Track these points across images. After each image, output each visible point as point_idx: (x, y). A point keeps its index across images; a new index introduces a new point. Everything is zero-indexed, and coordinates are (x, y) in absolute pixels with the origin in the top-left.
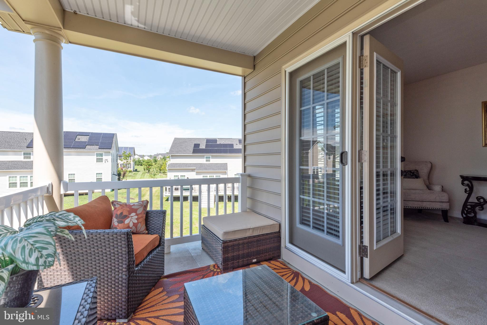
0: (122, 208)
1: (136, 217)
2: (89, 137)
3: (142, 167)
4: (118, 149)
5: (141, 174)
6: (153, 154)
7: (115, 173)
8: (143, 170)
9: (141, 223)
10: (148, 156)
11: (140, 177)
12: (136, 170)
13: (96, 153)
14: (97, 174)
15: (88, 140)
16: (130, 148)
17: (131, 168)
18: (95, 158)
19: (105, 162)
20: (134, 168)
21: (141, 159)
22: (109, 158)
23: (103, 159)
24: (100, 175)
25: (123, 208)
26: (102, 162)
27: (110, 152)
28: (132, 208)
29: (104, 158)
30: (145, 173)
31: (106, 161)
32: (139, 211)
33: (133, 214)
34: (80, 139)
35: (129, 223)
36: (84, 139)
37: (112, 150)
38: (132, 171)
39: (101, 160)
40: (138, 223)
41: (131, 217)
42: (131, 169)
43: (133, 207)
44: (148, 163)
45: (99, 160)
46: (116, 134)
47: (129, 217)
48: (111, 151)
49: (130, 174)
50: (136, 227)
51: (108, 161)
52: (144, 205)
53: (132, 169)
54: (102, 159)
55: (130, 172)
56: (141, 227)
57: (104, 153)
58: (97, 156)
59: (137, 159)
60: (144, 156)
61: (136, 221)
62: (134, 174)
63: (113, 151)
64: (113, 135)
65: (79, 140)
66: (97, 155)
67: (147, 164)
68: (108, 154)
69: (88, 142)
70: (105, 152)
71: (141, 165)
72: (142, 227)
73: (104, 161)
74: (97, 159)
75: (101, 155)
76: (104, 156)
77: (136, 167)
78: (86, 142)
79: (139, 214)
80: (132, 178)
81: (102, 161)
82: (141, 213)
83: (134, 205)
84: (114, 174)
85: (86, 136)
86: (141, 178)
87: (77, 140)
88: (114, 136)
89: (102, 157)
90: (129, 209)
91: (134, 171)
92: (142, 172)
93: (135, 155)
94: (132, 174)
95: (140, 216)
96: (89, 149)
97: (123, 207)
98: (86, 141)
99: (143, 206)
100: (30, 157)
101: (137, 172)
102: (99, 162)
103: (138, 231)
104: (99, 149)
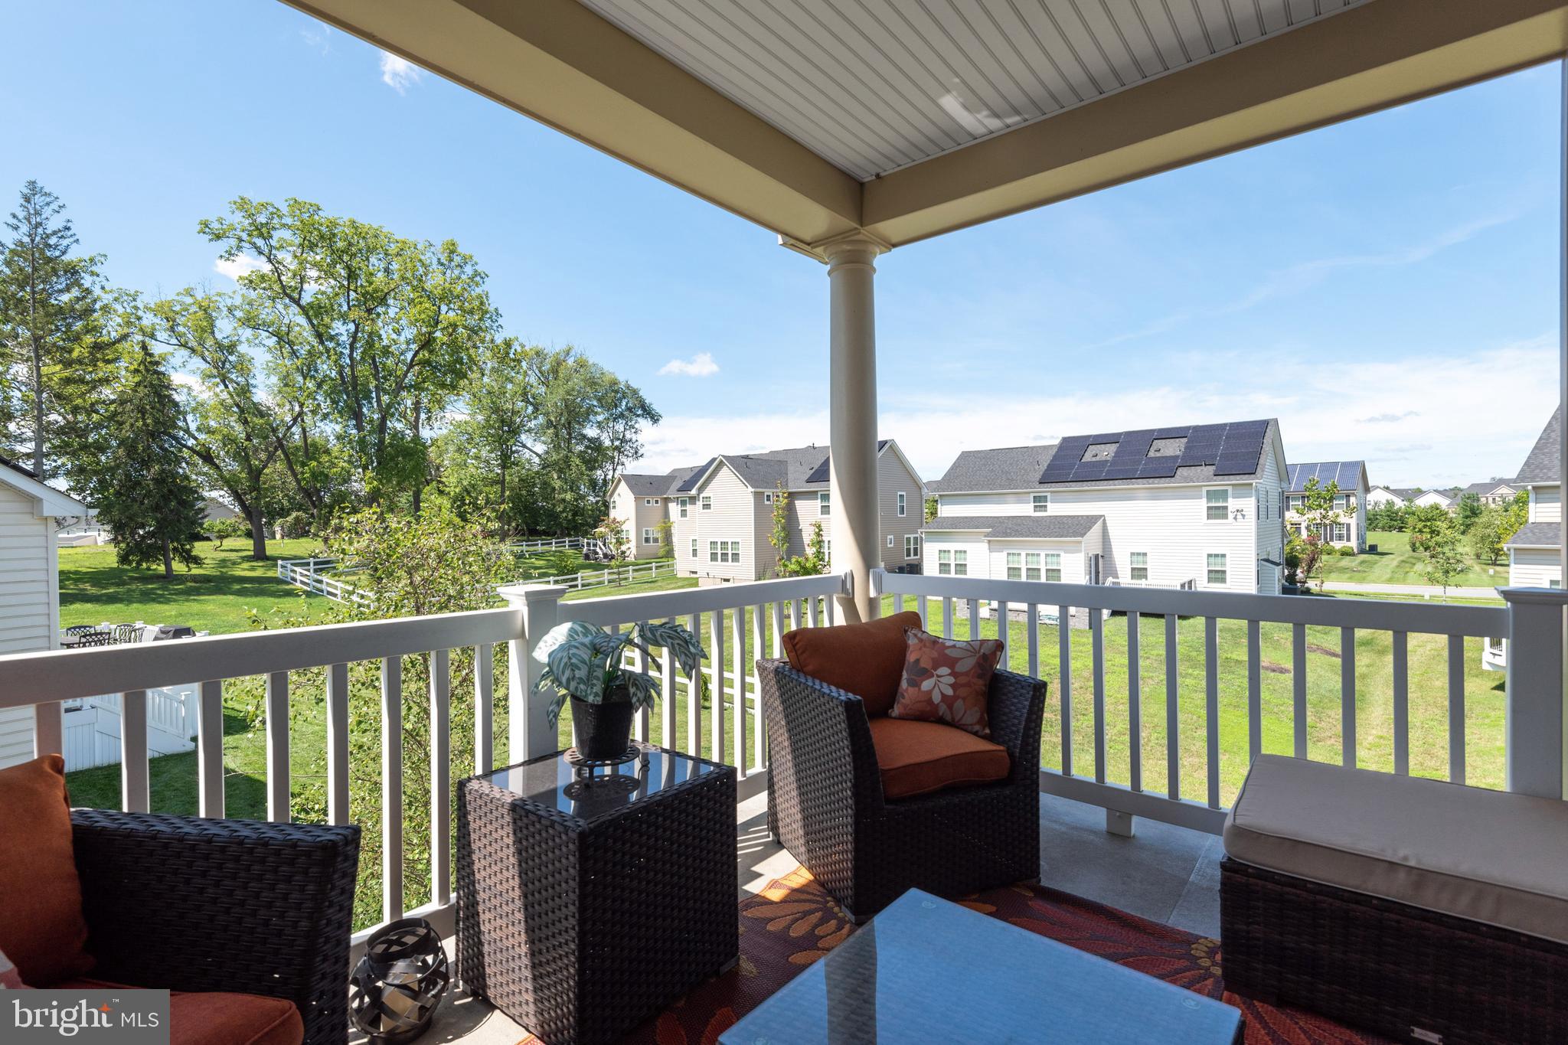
0: (920, 649)
1: (952, 680)
2: (1185, 440)
3: (1406, 537)
4: (1284, 472)
5: (1395, 563)
6: (1464, 484)
7: (1276, 558)
8: (1408, 548)
9: (964, 699)
10: (1443, 493)
11: (1388, 576)
12: (1373, 549)
13: (1204, 490)
14: (1209, 556)
15: (1183, 449)
16: (1344, 465)
17: (1349, 540)
18: (1202, 504)
19: (1235, 518)
20: (1361, 538)
21: (1399, 504)
22: (1249, 505)
23: (1229, 511)
24: (1219, 560)
25: (924, 649)
26: (1227, 518)
27: (1251, 484)
28: (947, 655)
29: (1232, 504)
30: (1413, 561)
31: (1239, 516)
32: (963, 667)
33: (944, 671)
34: (1162, 451)
35: (930, 692)
36: (1172, 449)
37: (1257, 479)
38: (1355, 551)
39: (1221, 512)
40: (955, 698)
41: (938, 676)
42: (1349, 544)
43: (947, 651)
44: (1429, 520)
45: (1217, 513)
46: (1276, 421)
47: (932, 676)
48: (1254, 481)
49: (1346, 562)
50: (950, 707)
51: (1243, 516)
52: (982, 651)
53: (1353, 544)
54: (1226, 508)
55: (1345, 553)
56: (965, 712)
57: (1230, 489)
58: (1209, 499)
59: (1383, 507)
60: (1419, 492)
61: (950, 692)
62: (1363, 562)
63: (1266, 479)
64: (1265, 424)
65: (1158, 455)
66: (1211, 496)
67: (1425, 526)
68: (1243, 490)
69: (1184, 457)
70: (1233, 485)
71: (1400, 529)
72: (968, 712)
73: (1231, 516)
74: (1209, 508)
75: (1223, 495)
76: (1230, 500)
77: (1372, 538)
78: (1177, 457)
79: (962, 674)
80: (1350, 579)
81: (1225, 517)
82: (966, 674)
83: (954, 646)
84: (1267, 560)
85: (1177, 440)
86: (1390, 581)
87: (1152, 454)
88: (1269, 427)
89: (1227, 501)
90: (935, 655)
91: (1362, 551)
92: (1402, 558)
93: (1367, 489)
94: (1353, 564)
95: (963, 680)
96: (1186, 479)
97: (925, 646)
98: (1178, 453)
99: (978, 655)
100: (1046, 506)
101: (1376, 557)
102: (1216, 517)
103: (957, 719)
104: (1215, 478)
